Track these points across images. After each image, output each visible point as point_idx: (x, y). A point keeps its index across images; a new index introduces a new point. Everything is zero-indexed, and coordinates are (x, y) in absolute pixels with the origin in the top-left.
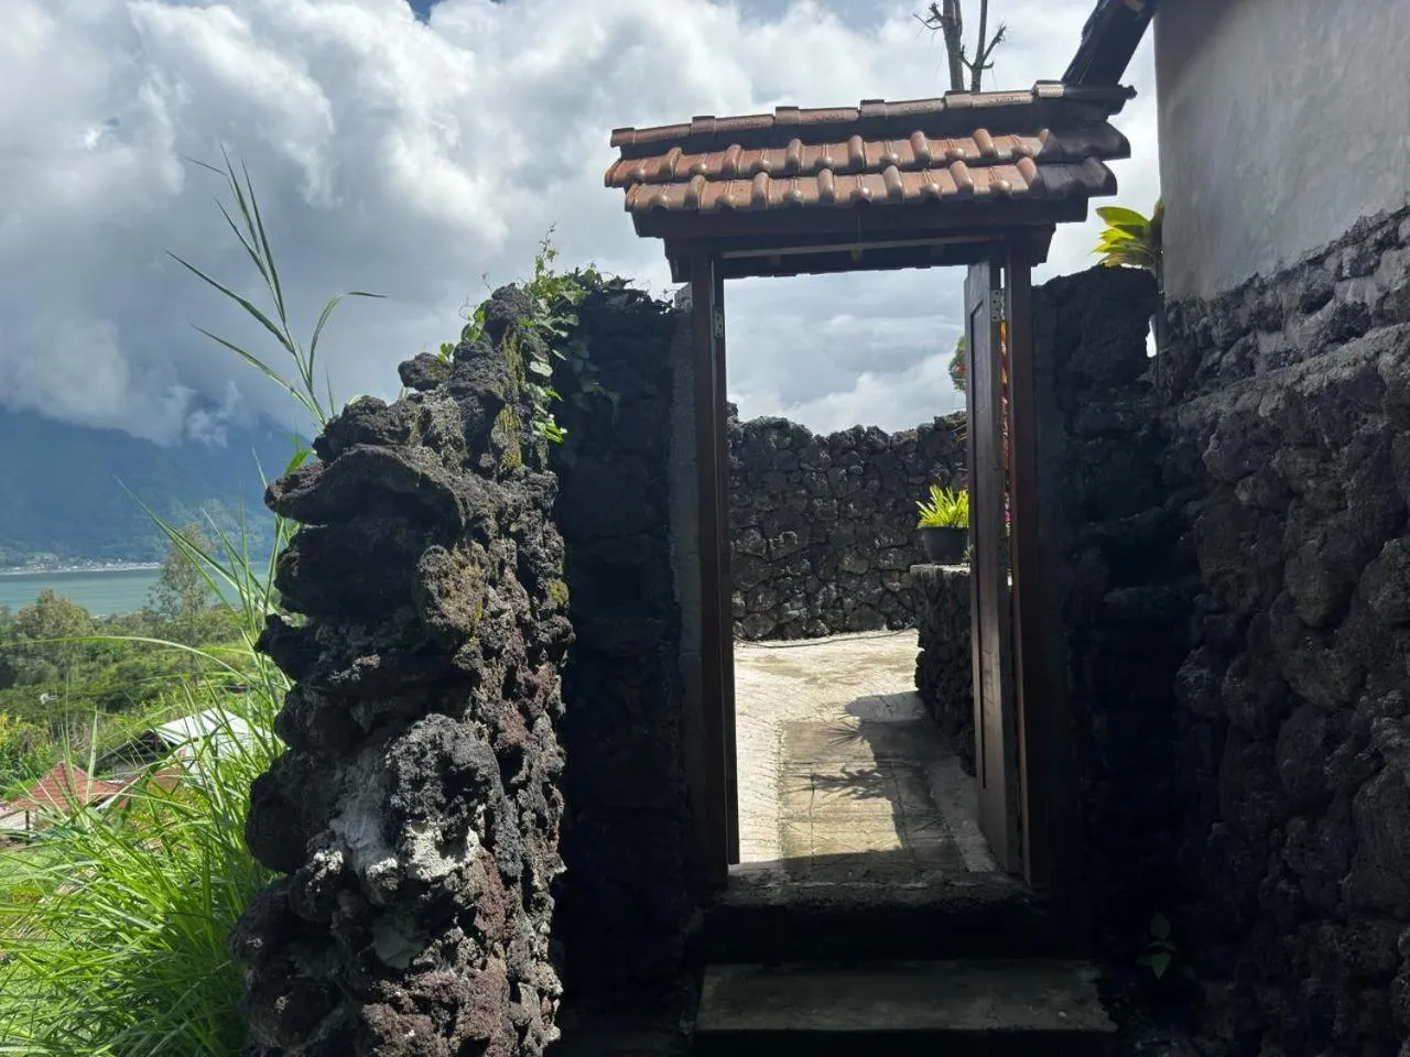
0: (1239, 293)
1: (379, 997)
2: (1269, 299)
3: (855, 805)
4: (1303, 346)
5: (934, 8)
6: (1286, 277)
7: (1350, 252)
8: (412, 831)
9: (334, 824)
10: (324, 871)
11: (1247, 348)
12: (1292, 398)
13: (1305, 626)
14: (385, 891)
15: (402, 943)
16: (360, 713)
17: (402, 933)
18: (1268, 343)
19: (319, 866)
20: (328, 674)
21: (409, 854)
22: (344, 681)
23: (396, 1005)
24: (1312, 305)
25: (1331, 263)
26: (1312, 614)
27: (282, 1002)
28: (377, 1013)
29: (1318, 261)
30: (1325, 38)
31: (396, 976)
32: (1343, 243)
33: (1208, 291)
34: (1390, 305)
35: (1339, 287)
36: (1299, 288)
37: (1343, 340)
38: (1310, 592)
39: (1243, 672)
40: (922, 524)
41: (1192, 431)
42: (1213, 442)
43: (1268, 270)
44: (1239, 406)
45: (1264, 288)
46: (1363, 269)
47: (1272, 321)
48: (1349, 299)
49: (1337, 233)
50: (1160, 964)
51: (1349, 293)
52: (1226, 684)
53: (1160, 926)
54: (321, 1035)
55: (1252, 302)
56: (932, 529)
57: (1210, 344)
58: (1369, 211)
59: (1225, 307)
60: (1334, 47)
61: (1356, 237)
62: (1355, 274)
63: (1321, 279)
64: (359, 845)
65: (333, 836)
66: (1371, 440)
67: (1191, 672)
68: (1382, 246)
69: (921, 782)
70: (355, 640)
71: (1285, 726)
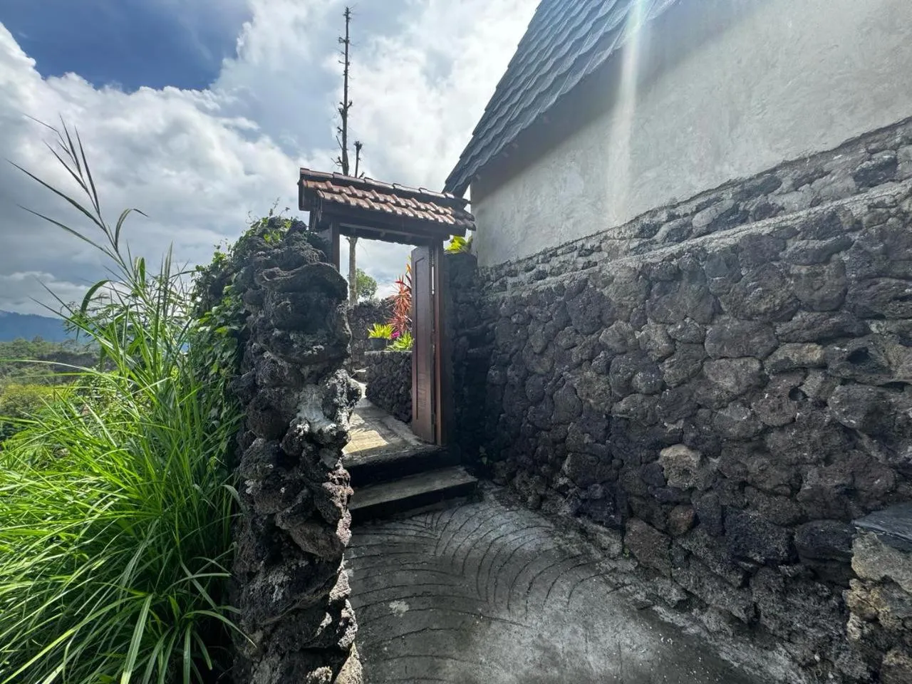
0: (502, 266)
1: (327, 479)
2: (513, 267)
3: (364, 434)
4: (525, 281)
5: (339, 158)
6: (519, 262)
7: (541, 257)
8: (340, 413)
9: (299, 415)
10: (302, 432)
11: (503, 281)
12: (535, 292)
13: (535, 353)
14: (332, 436)
15: (332, 459)
16: (306, 371)
17: (329, 455)
18: (510, 280)
19: (300, 430)
20: (303, 352)
21: (340, 421)
22: (310, 355)
23: (333, 481)
24: (528, 270)
25: (535, 259)
26: (537, 350)
27: (283, 490)
28: (328, 485)
29: (531, 258)
30: (536, 199)
31: (330, 471)
32: (540, 254)
33: (490, 265)
34: (553, 271)
35: (537, 266)
36: (524, 265)
37: (538, 280)
38: (538, 345)
39: (513, 370)
40: (370, 337)
41: (495, 302)
42: (503, 306)
43: (513, 259)
44: (514, 295)
45: (511, 264)
46: (546, 261)
47: (513, 274)
48: (541, 269)
49: (538, 251)
50: (485, 460)
51: (541, 267)
52: (509, 373)
53: (482, 450)
54: (299, 501)
55: (506, 268)
56: (374, 339)
57: (489, 279)
58: (549, 246)
59: (496, 270)
60: (538, 202)
61: (544, 253)
62: (542, 262)
63: (531, 263)
64: (316, 420)
65: (300, 419)
66: (560, 302)
67: (492, 372)
68: (551, 256)
69: (382, 424)
70: (309, 340)
71: (527, 382)
